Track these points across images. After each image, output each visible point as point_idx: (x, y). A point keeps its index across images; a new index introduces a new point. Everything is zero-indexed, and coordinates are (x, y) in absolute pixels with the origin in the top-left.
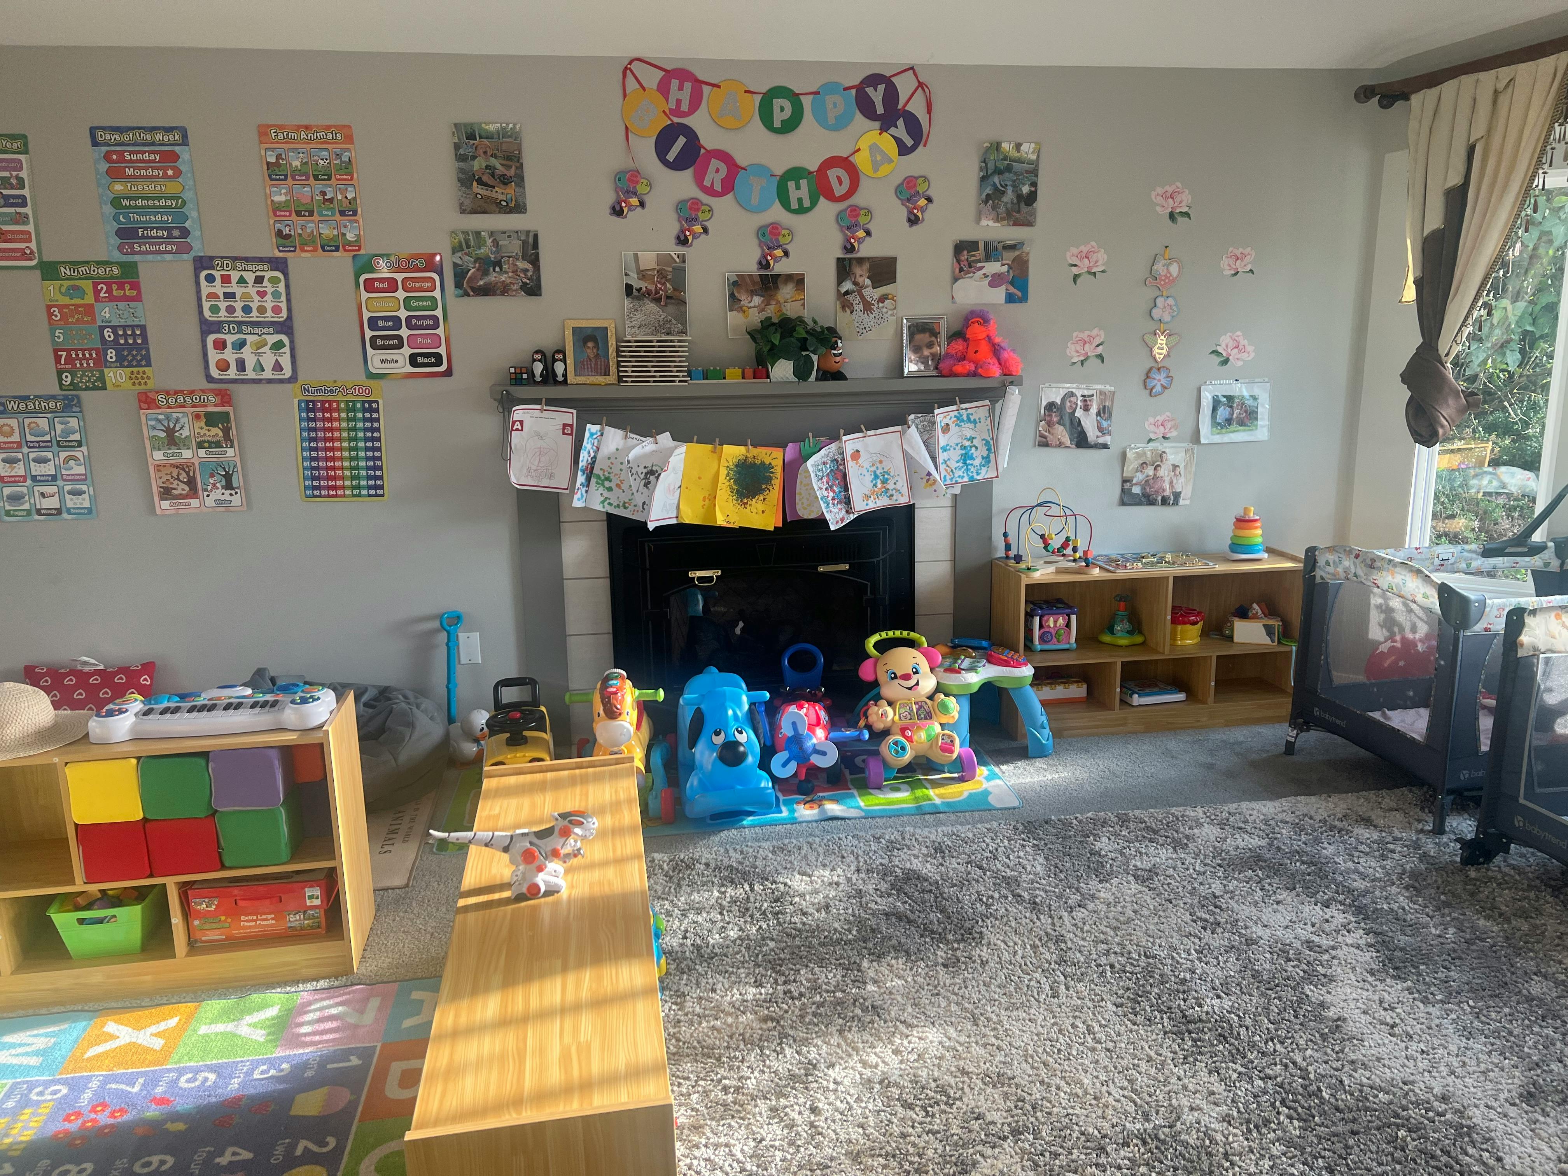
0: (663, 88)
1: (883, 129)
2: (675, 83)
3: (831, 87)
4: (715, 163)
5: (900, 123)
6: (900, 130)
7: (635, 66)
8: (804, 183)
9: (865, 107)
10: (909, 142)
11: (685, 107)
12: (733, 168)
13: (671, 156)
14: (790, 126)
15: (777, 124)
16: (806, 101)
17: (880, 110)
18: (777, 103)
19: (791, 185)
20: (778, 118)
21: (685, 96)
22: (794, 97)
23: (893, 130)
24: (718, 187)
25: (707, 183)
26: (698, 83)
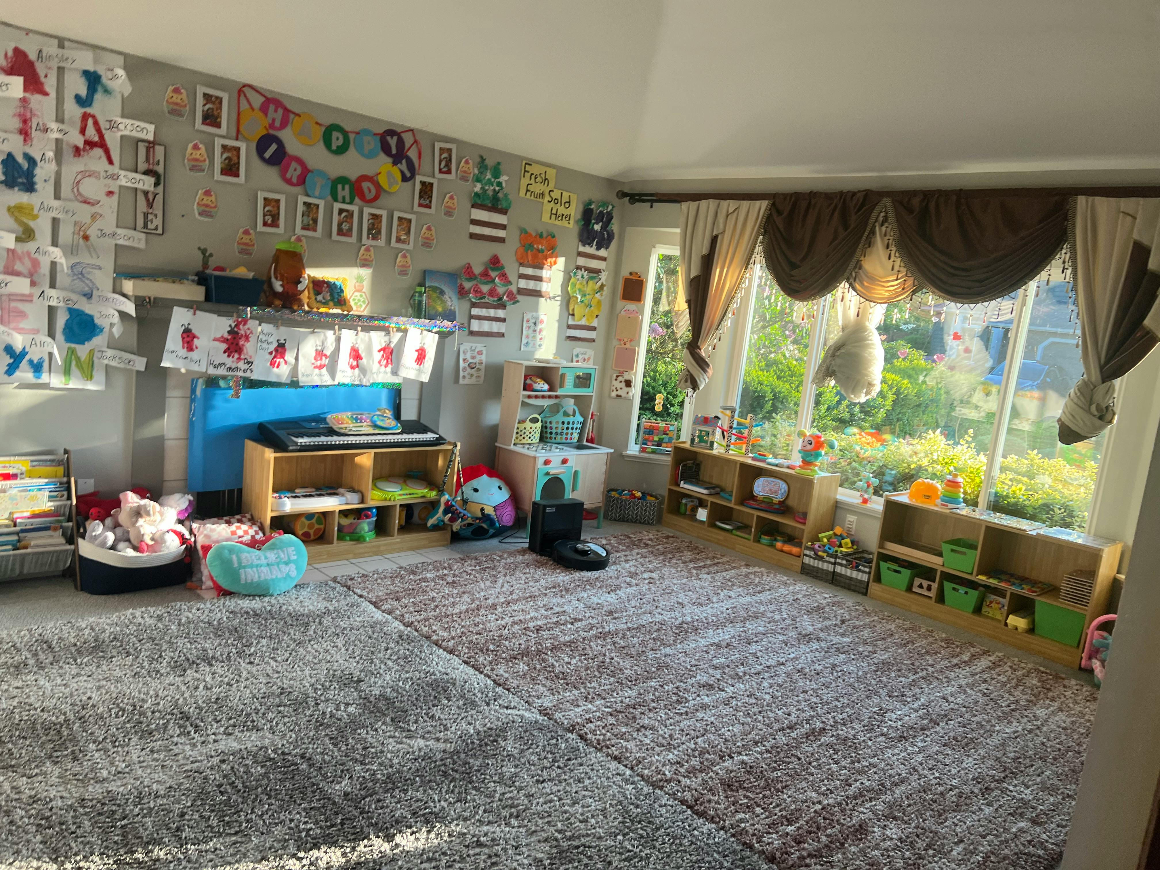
0: (264, 109)
1: (395, 163)
2: (272, 107)
3: (367, 132)
4: (294, 165)
5: (404, 161)
6: (403, 166)
7: (245, 89)
8: (347, 187)
9: (386, 149)
10: (408, 175)
11: (277, 124)
12: (306, 171)
13: (267, 155)
14: (342, 150)
15: (334, 147)
16: (352, 136)
17: (394, 151)
18: (335, 134)
19: (340, 187)
20: (335, 145)
21: (279, 116)
22: (345, 133)
23: (399, 165)
24: (294, 180)
25: (288, 176)
26: (287, 111)
